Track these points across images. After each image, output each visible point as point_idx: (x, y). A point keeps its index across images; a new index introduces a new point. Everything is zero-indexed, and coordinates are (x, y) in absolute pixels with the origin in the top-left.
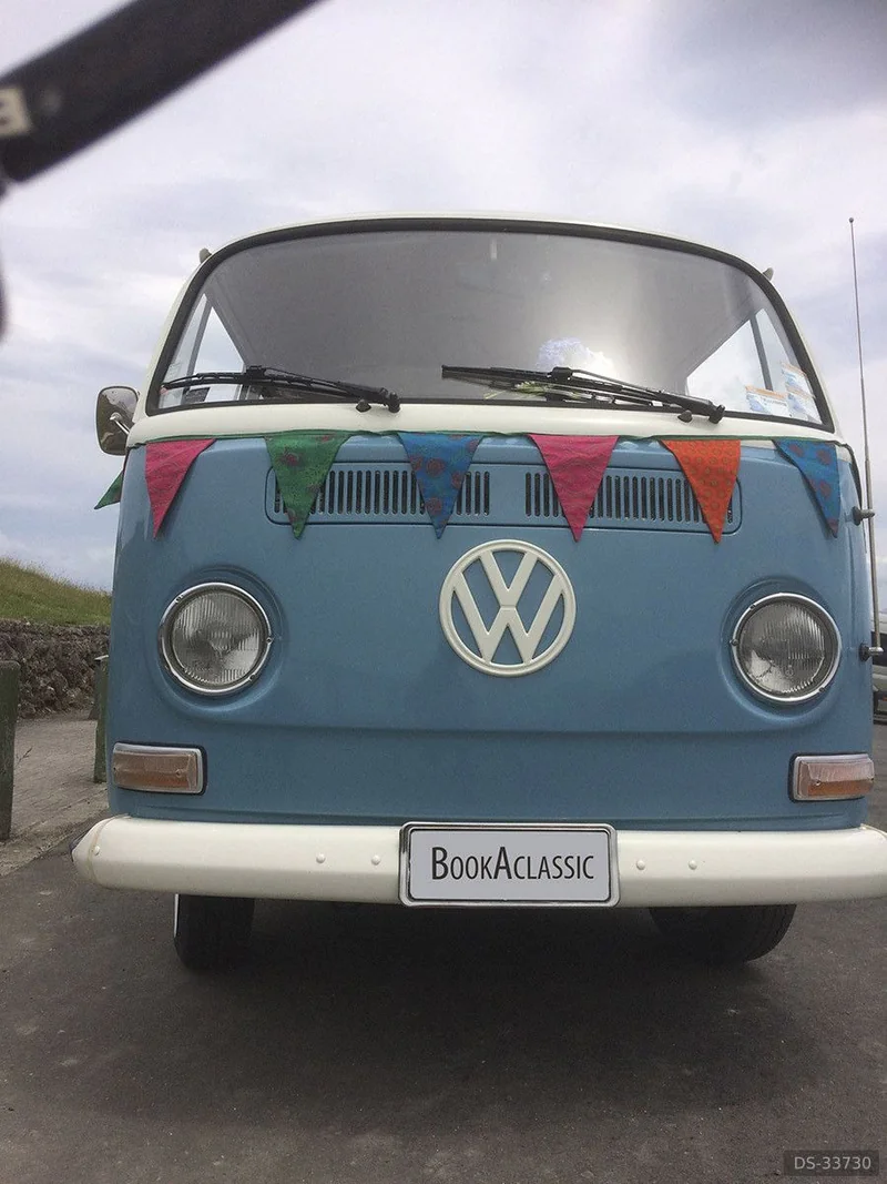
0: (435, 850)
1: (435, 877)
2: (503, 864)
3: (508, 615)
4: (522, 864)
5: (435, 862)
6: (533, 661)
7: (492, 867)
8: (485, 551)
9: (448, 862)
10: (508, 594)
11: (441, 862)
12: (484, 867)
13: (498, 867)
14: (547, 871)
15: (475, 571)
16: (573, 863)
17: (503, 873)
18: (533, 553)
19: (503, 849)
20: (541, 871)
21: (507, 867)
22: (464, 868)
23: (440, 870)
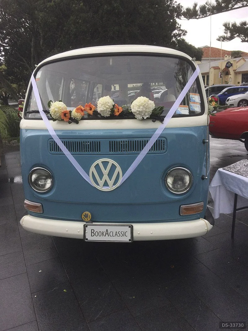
0: (92, 230)
1: (92, 236)
2: (107, 233)
3: (106, 177)
4: (111, 233)
5: (92, 233)
6: (112, 188)
7: (104, 234)
8: (99, 162)
9: (95, 233)
10: (106, 172)
11: (93, 233)
12: (103, 234)
13: (106, 234)
14: (117, 235)
15: (97, 167)
16: (122, 233)
17: (107, 235)
18: (111, 162)
19: (107, 230)
20: (116, 235)
21: (108, 234)
22: (98, 234)
23: (93, 234)
